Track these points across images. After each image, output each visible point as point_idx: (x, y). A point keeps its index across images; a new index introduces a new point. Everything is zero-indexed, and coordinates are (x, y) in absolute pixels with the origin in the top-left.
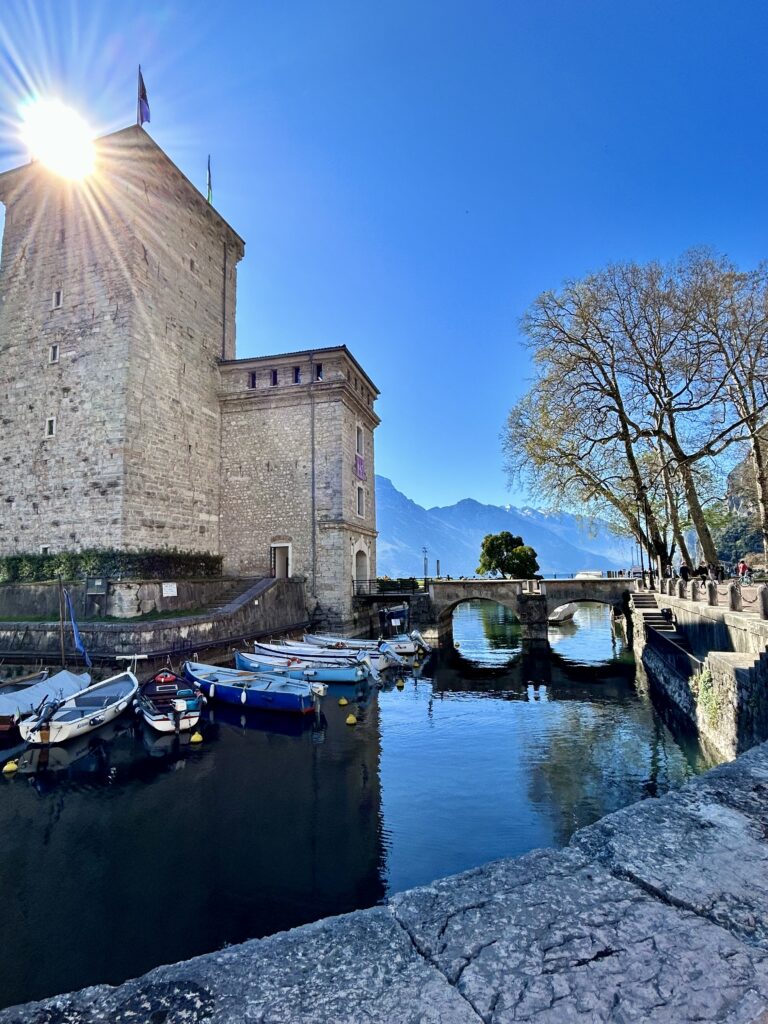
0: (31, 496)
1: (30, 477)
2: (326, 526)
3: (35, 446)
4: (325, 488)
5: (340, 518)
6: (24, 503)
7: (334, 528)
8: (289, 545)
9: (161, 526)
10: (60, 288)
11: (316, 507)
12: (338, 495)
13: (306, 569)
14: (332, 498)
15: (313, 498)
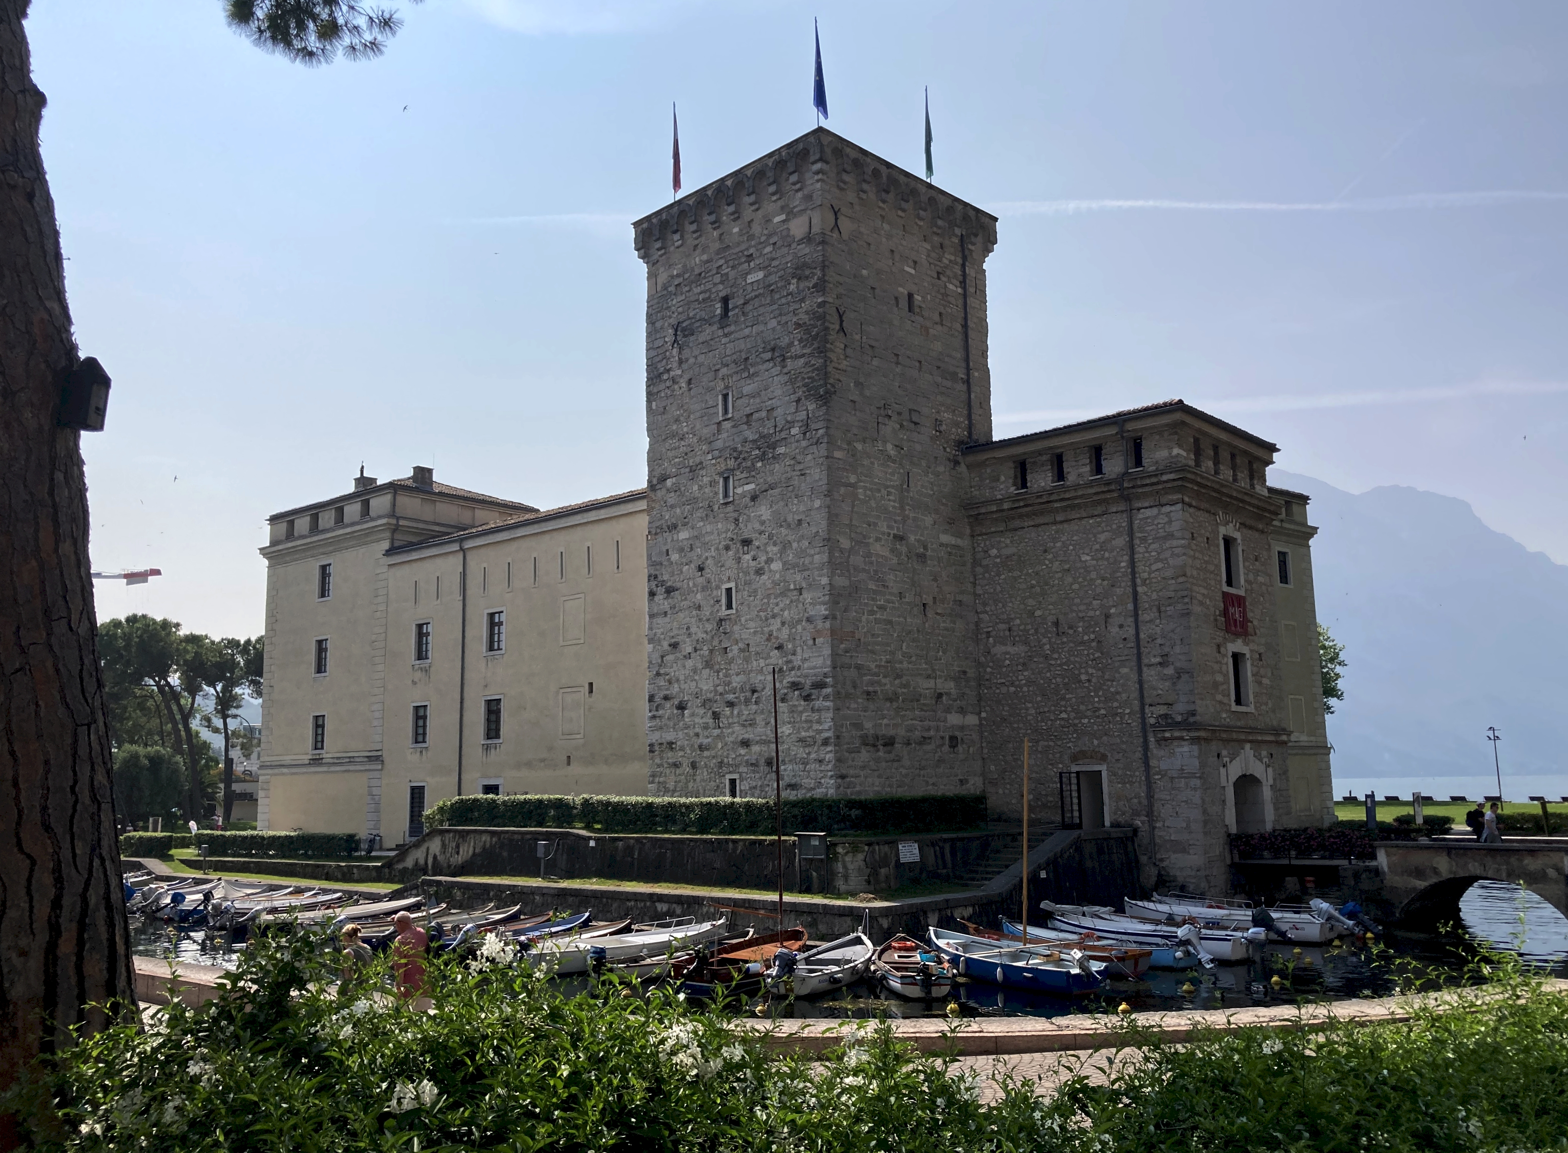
0: (710, 700)
1: (706, 672)
2: (1167, 735)
3: (709, 627)
4: (1160, 664)
5: (1192, 720)
6: (702, 711)
7: (1181, 738)
8: (1103, 768)
9: (890, 743)
10: (727, 387)
11: (1148, 701)
12: (1185, 677)
13: (1136, 813)
14: (1174, 684)
15: (1141, 683)
